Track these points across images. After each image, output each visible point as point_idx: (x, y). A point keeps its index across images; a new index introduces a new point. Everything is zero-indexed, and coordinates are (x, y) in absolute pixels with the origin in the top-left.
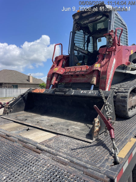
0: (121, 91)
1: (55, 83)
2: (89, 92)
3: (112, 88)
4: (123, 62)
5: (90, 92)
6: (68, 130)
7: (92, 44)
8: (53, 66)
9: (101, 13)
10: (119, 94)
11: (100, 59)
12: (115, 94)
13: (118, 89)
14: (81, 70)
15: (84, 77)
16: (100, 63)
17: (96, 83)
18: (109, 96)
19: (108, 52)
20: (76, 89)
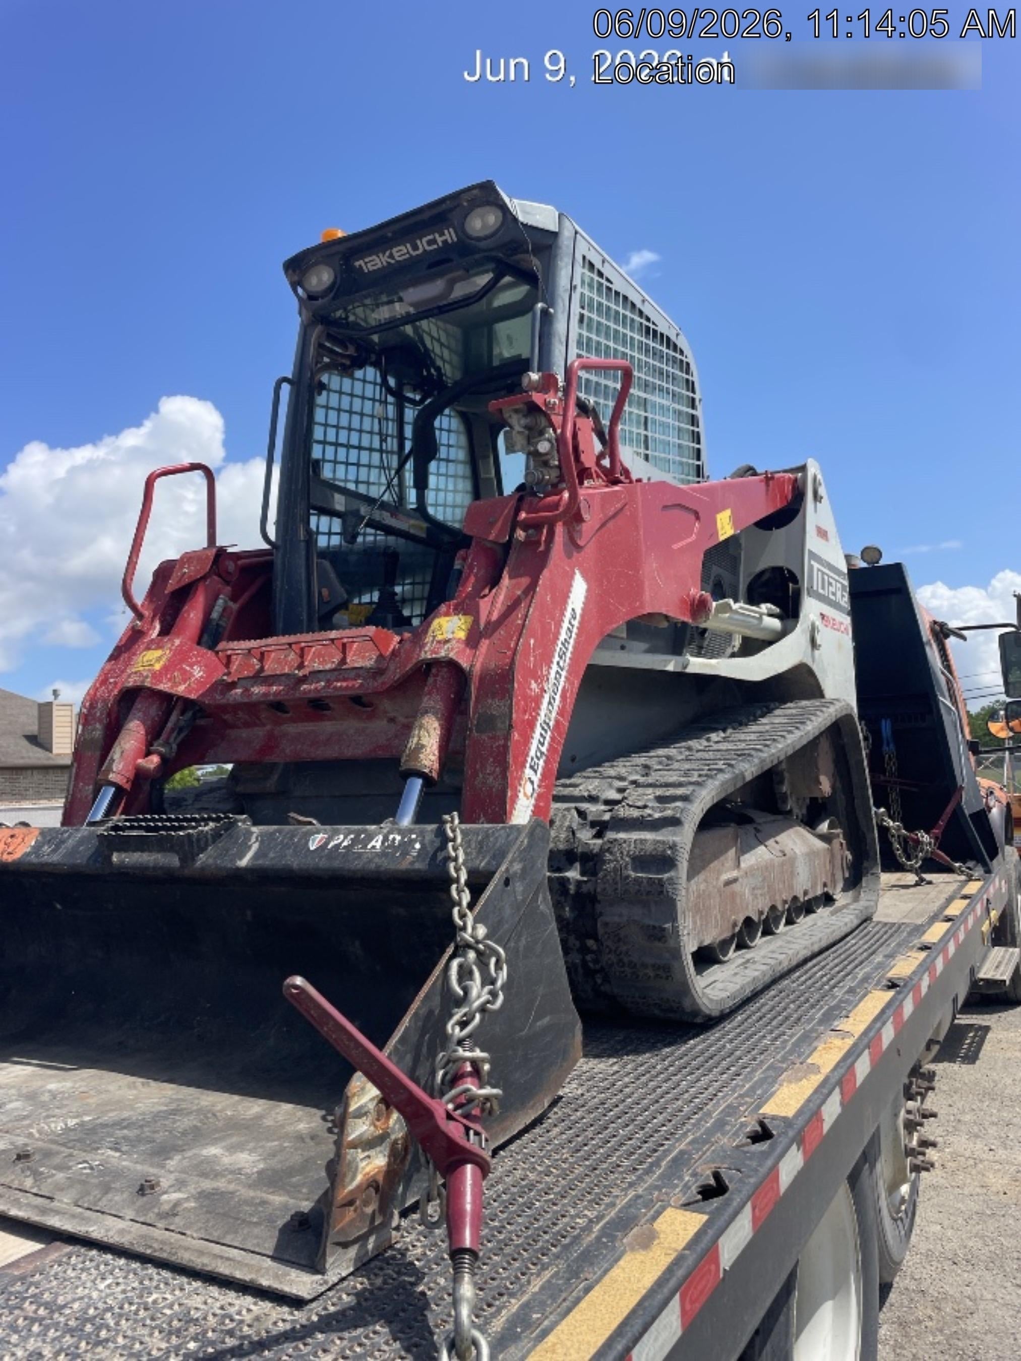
0: (636, 813)
1: (140, 775)
2: (370, 837)
3: (576, 792)
4: (647, 596)
5: (377, 843)
6: (146, 1188)
7: (462, 470)
8: (134, 637)
9: (477, 256)
10: (622, 835)
11: (472, 579)
12: (599, 835)
13: (617, 802)
14: (343, 661)
15: (371, 717)
16: (468, 608)
17: (436, 766)
18: (503, 868)
19: (526, 526)
20: (284, 821)
